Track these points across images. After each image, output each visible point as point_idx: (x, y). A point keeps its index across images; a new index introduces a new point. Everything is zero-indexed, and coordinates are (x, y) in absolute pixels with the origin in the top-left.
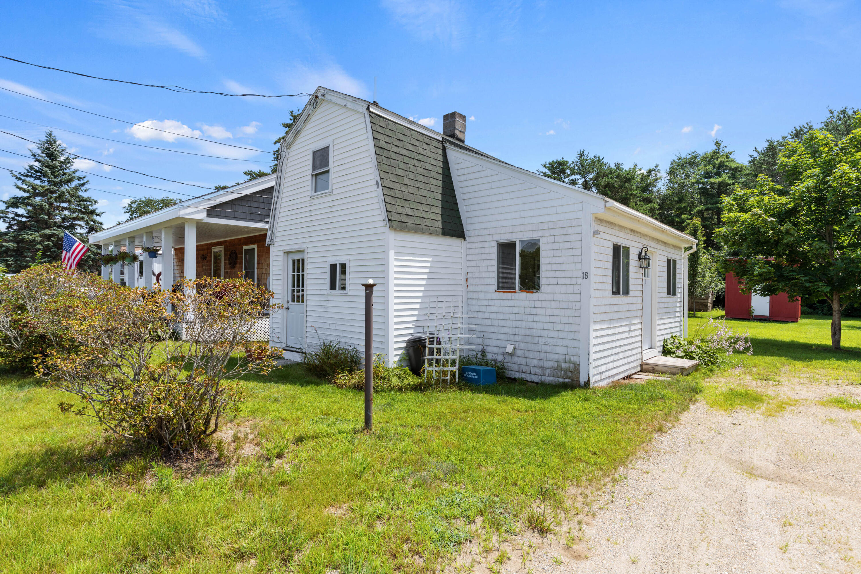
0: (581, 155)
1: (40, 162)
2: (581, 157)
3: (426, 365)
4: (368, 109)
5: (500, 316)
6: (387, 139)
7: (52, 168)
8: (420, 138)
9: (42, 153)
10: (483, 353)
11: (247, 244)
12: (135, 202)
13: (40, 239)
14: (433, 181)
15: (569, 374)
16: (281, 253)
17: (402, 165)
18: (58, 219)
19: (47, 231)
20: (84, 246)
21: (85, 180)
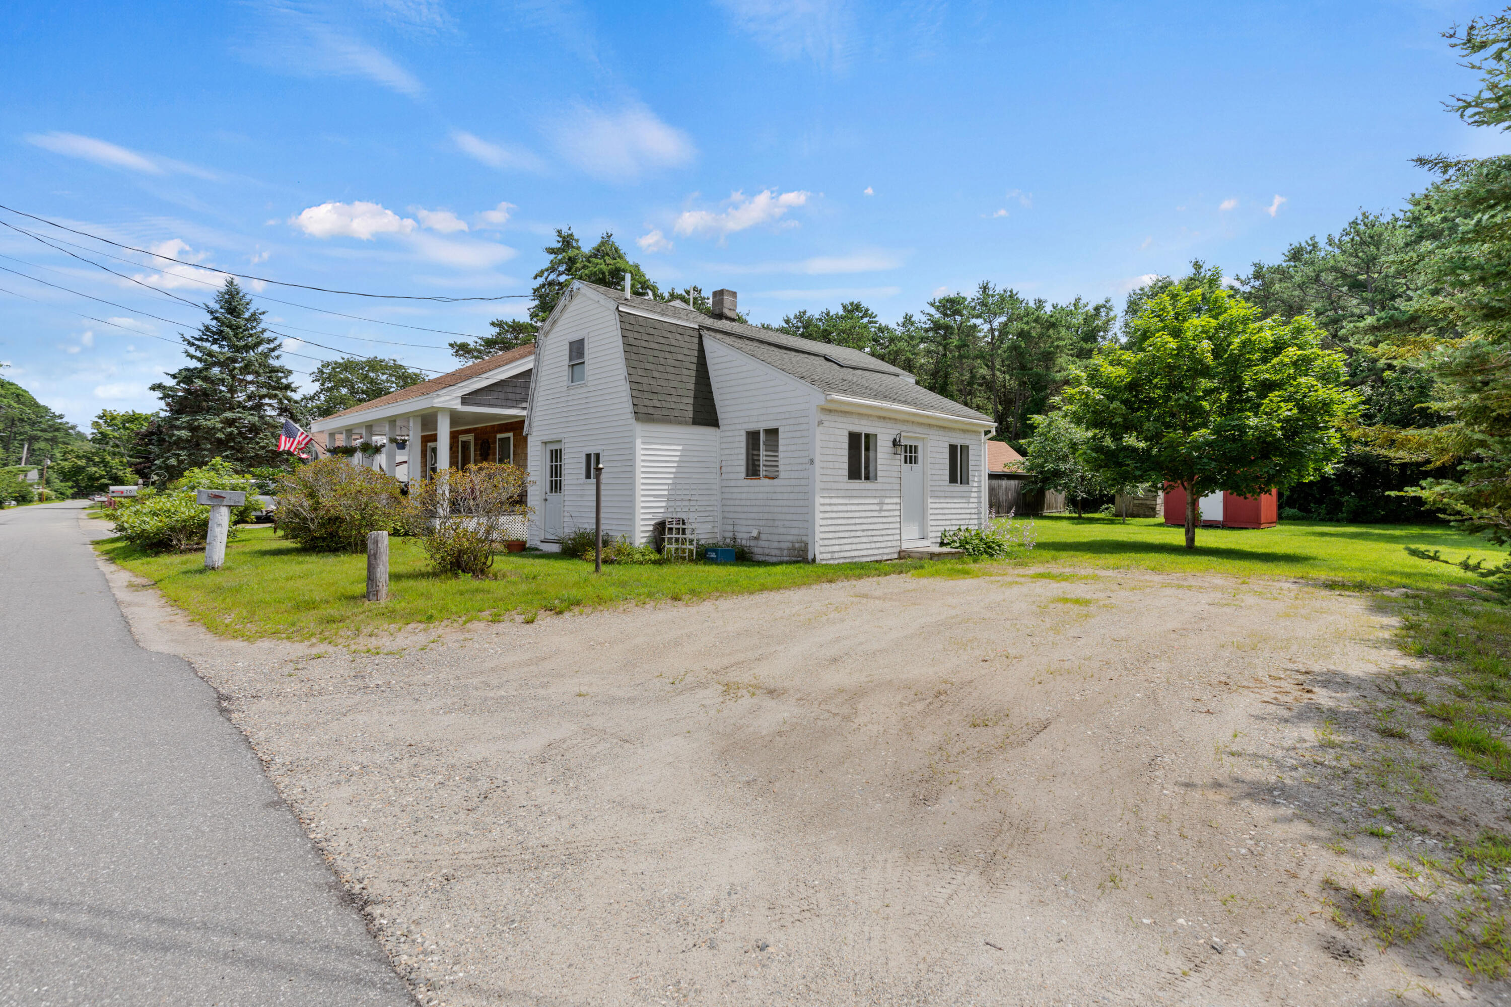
0: (985, 288)
1: (219, 321)
2: (984, 292)
3: (666, 543)
4: (617, 308)
5: (748, 503)
6: (637, 336)
7: (235, 328)
8: (673, 329)
9: (221, 308)
10: (734, 539)
11: (501, 432)
12: (328, 364)
13: (221, 425)
14: (685, 372)
15: (801, 553)
16: (539, 443)
17: (651, 359)
18: (241, 397)
19: (229, 415)
20: (307, 436)
21: (277, 343)
